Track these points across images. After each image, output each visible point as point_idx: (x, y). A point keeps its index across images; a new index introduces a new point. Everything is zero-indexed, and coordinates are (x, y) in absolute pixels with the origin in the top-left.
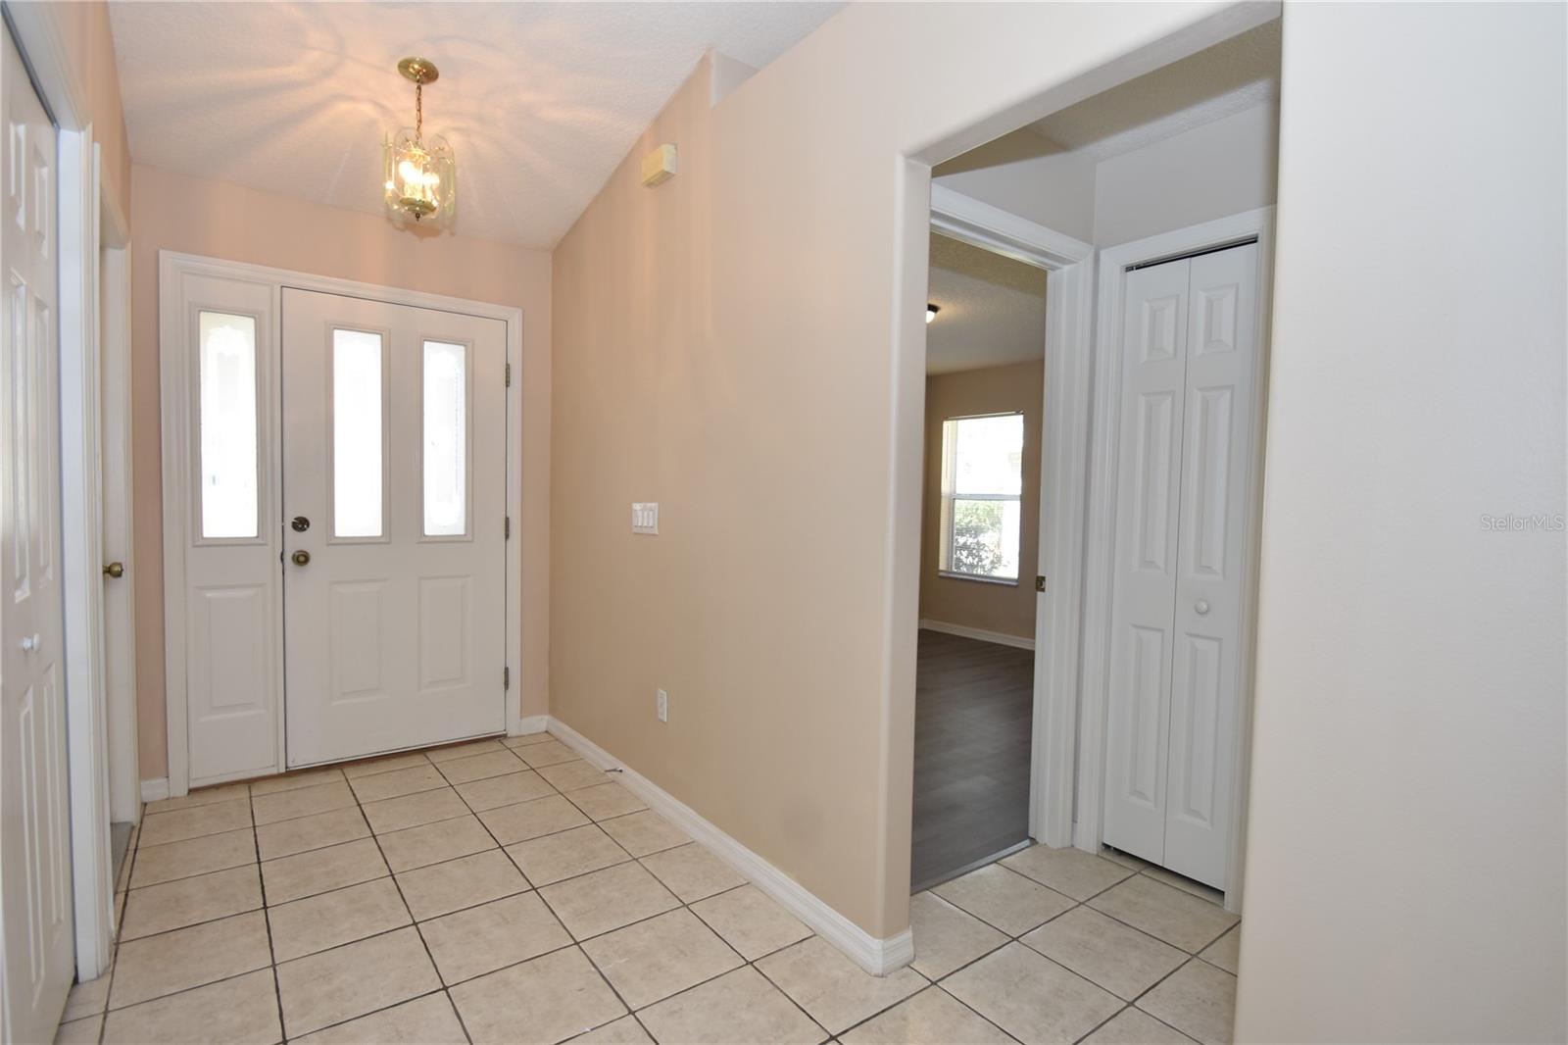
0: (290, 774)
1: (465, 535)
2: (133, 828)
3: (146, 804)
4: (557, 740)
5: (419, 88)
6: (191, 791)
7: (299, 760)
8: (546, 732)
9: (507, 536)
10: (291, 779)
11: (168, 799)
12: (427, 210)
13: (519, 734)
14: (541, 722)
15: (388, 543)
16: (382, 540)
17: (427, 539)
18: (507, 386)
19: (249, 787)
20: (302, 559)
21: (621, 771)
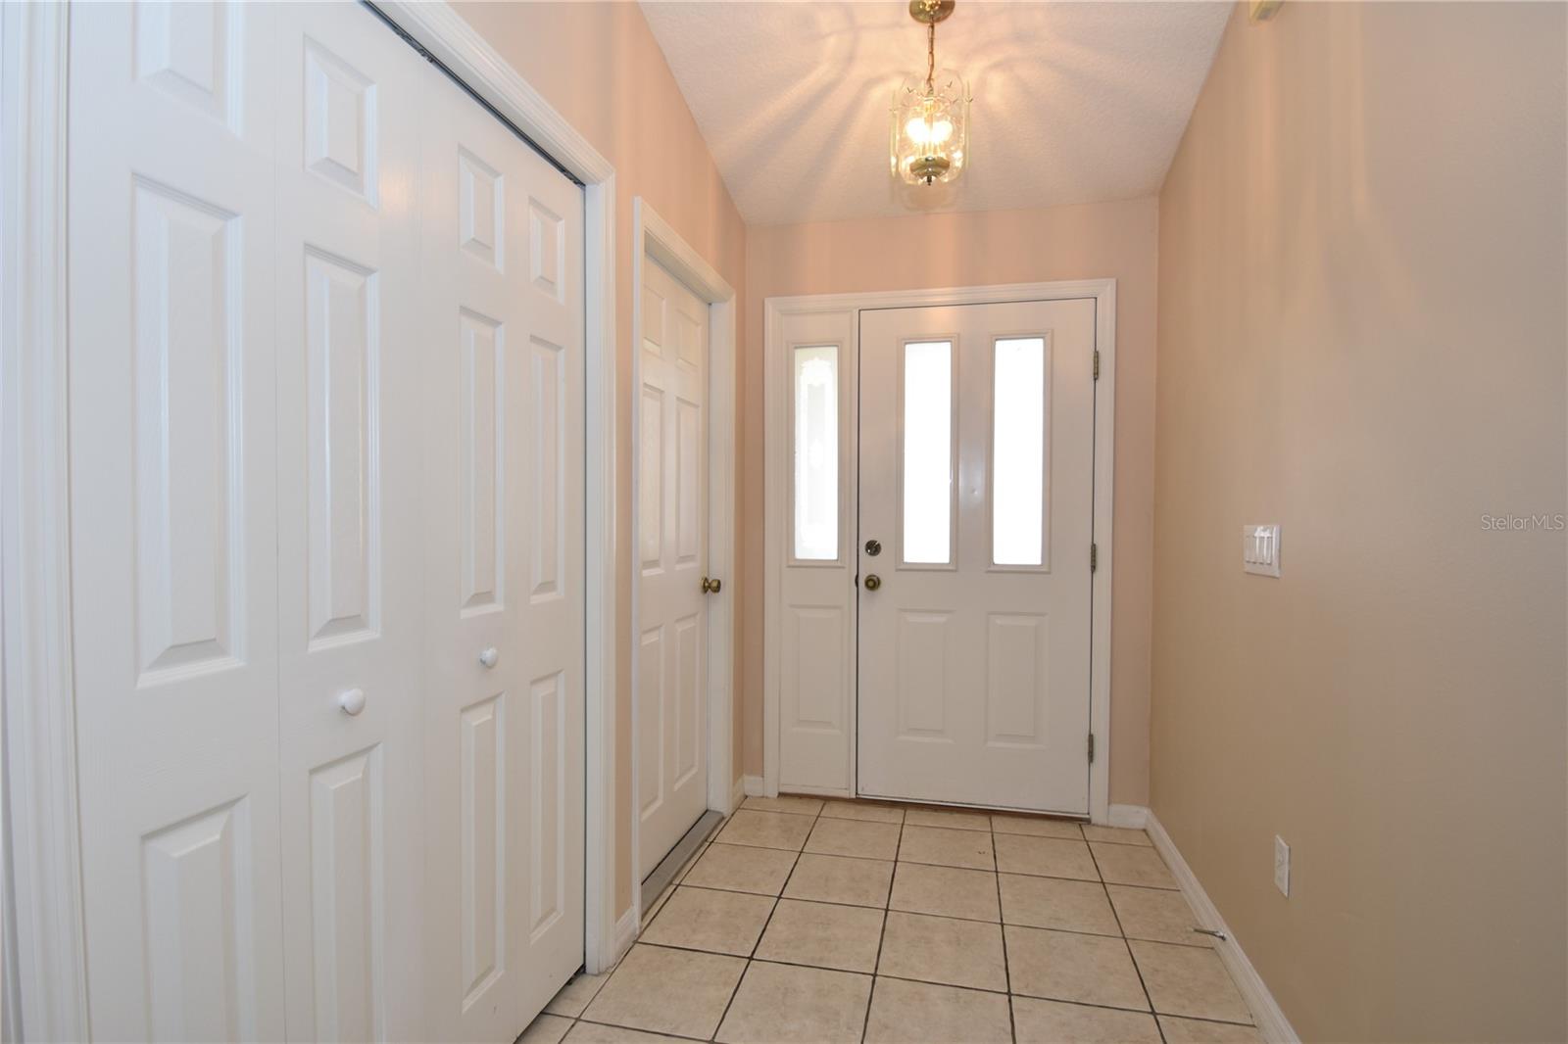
0: (859, 801)
1: (1041, 565)
2: (723, 818)
3: (746, 797)
4: (1154, 847)
5: (932, 27)
6: (782, 795)
7: (869, 790)
8: (1144, 830)
9: (1093, 568)
10: (859, 807)
11: (763, 797)
12: (939, 169)
13: (1105, 822)
14: (1138, 816)
15: (956, 571)
16: (950, 568)
17: (996, 569)
18: (1095, 379)
19: (824, 804)
20: (873, 584)
21: (1223, 938)
